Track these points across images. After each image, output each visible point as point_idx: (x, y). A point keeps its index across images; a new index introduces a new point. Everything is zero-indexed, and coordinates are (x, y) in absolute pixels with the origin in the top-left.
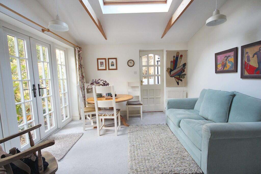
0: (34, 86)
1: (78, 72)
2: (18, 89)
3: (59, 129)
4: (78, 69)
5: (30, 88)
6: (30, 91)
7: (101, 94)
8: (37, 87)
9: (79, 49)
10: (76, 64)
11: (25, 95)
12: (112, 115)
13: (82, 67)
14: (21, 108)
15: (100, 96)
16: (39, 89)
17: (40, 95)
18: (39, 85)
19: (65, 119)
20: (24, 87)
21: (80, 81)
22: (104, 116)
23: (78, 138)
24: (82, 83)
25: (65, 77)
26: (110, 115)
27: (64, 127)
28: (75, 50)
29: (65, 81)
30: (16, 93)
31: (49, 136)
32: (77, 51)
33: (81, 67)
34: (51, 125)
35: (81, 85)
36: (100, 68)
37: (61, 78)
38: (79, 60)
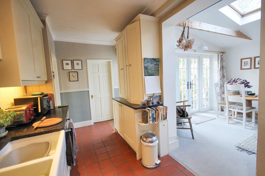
0: (188, 82)
1: (219, 72)
2: (181, 84)
3: (200, 111)
4: (219, 71)
5: (186, 84)
6: (186, 86)
7: (239, 91)
8: (189, 84)
9: (222, 54)
10: (218, 66)
11: (184, 88)
12: (241, 109)
13: (224, 69)
14: (181, 95)
15: (238, 93)
16: (190, 84)
17: (190, 88)
18: (190, 82)
19: (205, 107)
20: (184, 83)
21: (220, 80)
22: (233, 108)
23: (210, 119)
24: (222, 81)
25: (208, 77)
26: (239, 109)
27: (204, 112)
28: (218, 55)
29: (209, 80)
30: (180, 86)
31: (193, 113)
32: (220, 56)
33: (222, 68)
34: (195, 108)
35: (221, 83)
36: (243, 67)
37: (205, 77)
38: (221, 63)
